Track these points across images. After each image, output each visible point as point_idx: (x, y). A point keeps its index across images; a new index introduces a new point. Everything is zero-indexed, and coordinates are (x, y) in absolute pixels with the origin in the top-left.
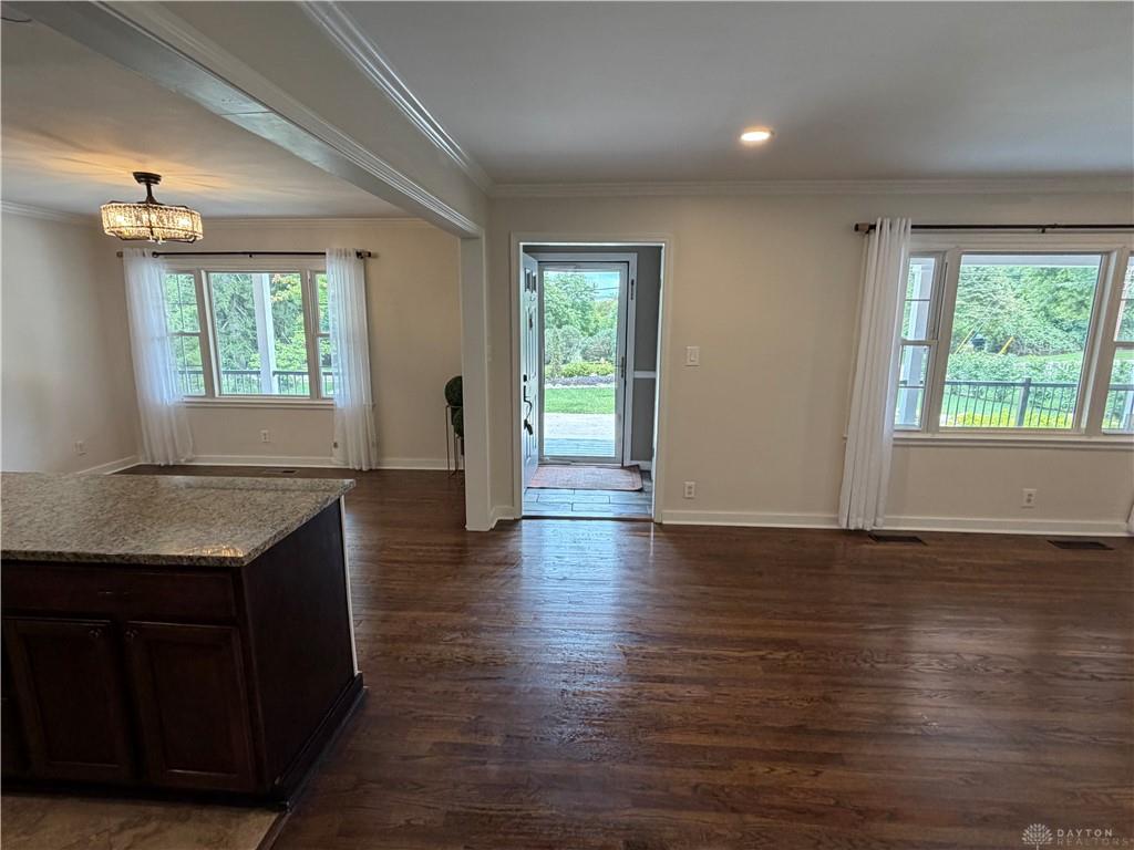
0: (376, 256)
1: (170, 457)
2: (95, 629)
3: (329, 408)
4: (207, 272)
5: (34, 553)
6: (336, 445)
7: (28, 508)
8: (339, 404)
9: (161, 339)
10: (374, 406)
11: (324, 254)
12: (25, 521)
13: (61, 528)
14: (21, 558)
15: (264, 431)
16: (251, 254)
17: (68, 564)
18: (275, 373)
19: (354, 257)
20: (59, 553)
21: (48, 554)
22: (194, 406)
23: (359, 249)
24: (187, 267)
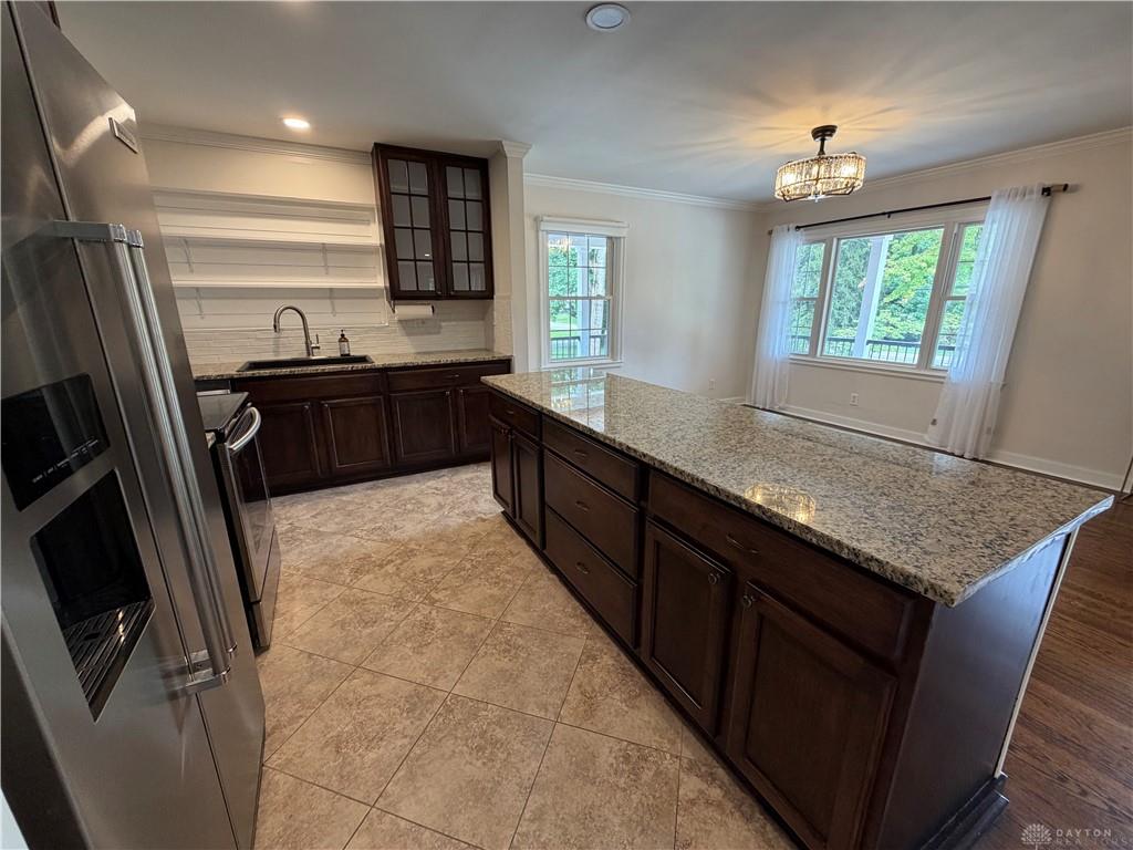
0: (1076, 189)
1: (768, 402)
2: (715, 572)
3: (938, 380)
4: (839, 240)
5: (682, 472)
6: (934, 422)
7: (683, 423)
8: (953, 376)
9: (785, 303)
10: (1004, 385)
11: (989, 198)
12: (679, 434)
13: (706, 451)
14: (671, 473)
15: (853, 394)
16: (890, 214)
17: (707, 494)
18: (869, 342)
19: (1037, 195)
20: (703, 480)
21: (694, 478)
22: (798, 363)
23: (1048, 183)
24: (822, 237)
